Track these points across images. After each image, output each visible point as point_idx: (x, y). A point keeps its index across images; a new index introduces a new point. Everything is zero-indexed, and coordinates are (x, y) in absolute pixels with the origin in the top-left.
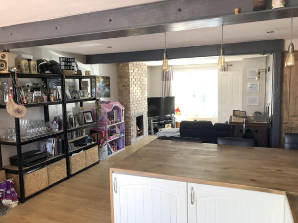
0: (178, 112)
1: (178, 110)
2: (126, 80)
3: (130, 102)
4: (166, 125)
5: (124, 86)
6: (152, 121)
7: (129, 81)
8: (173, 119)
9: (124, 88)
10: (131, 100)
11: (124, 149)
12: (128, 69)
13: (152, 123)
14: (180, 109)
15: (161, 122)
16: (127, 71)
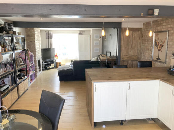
0: (57, 57)
1: (56, 56)
2: (33, 38)
3: (35, 51)
4: (51, 65)
5: (31, 42)
6: (43, 62)
7: (34, 38)
8: (55, 61)
9: (31, 43)
10: (36, 50)
11: (35, 80)
12: (34, 31)
13: (44, 64)
14: (57, 55)
15: (49, 63)
16: (33, 32)
